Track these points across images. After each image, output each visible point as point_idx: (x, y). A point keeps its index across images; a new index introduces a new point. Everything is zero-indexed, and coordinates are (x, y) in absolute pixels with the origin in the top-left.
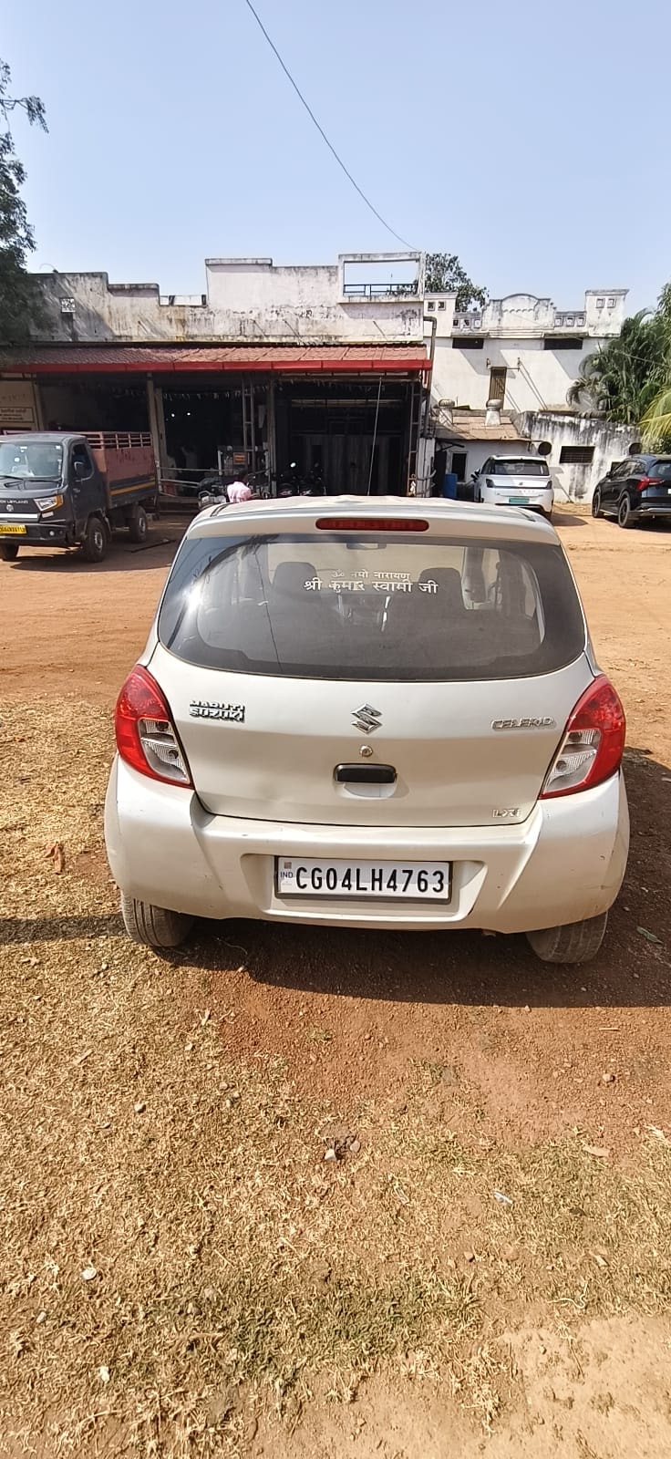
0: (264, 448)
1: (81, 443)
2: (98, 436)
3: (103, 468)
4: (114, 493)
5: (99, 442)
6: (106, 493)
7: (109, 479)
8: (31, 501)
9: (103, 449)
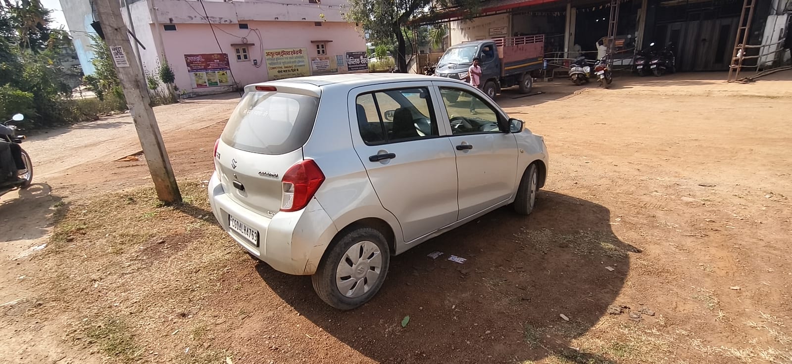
0: (636, 36)
1: (492, 44)
2: (501, 40)
3: (501, 56)
4: (506, 68)
5: (501, 43)
6: (501, 69)
7: (505, 61)
8: (457, 74)
9: (503, 46)
